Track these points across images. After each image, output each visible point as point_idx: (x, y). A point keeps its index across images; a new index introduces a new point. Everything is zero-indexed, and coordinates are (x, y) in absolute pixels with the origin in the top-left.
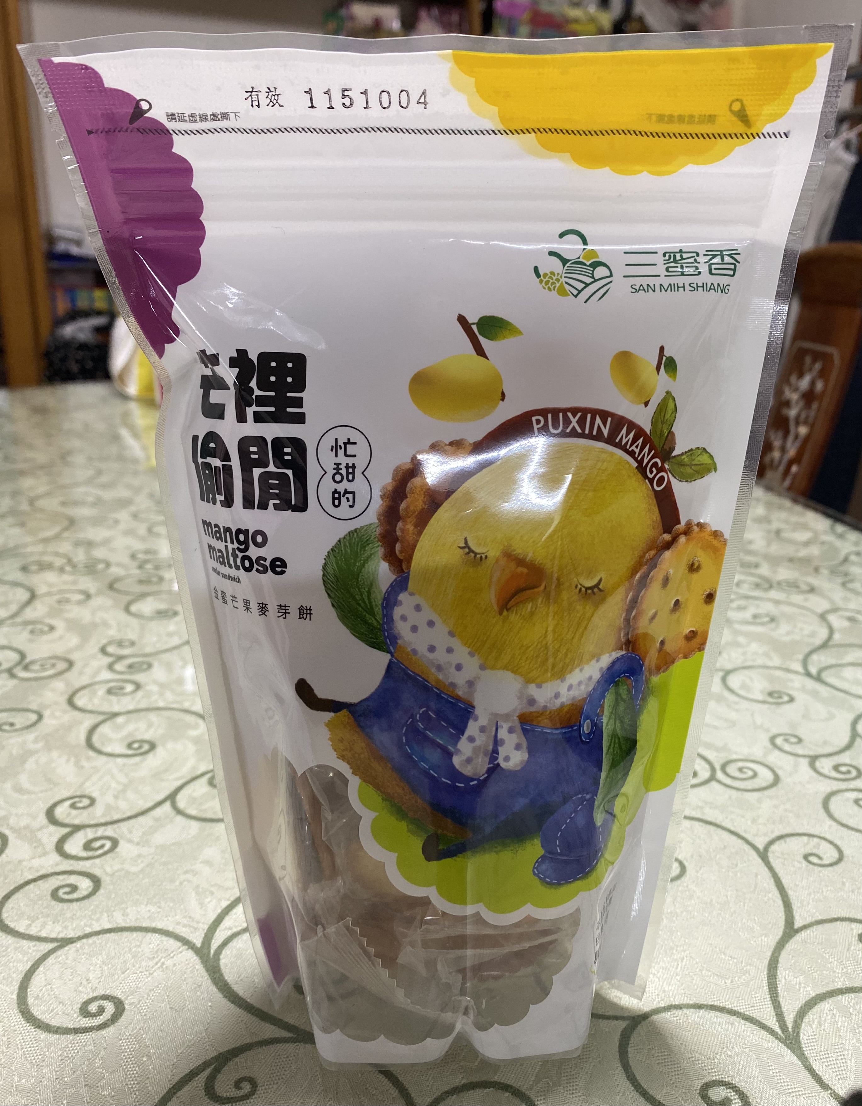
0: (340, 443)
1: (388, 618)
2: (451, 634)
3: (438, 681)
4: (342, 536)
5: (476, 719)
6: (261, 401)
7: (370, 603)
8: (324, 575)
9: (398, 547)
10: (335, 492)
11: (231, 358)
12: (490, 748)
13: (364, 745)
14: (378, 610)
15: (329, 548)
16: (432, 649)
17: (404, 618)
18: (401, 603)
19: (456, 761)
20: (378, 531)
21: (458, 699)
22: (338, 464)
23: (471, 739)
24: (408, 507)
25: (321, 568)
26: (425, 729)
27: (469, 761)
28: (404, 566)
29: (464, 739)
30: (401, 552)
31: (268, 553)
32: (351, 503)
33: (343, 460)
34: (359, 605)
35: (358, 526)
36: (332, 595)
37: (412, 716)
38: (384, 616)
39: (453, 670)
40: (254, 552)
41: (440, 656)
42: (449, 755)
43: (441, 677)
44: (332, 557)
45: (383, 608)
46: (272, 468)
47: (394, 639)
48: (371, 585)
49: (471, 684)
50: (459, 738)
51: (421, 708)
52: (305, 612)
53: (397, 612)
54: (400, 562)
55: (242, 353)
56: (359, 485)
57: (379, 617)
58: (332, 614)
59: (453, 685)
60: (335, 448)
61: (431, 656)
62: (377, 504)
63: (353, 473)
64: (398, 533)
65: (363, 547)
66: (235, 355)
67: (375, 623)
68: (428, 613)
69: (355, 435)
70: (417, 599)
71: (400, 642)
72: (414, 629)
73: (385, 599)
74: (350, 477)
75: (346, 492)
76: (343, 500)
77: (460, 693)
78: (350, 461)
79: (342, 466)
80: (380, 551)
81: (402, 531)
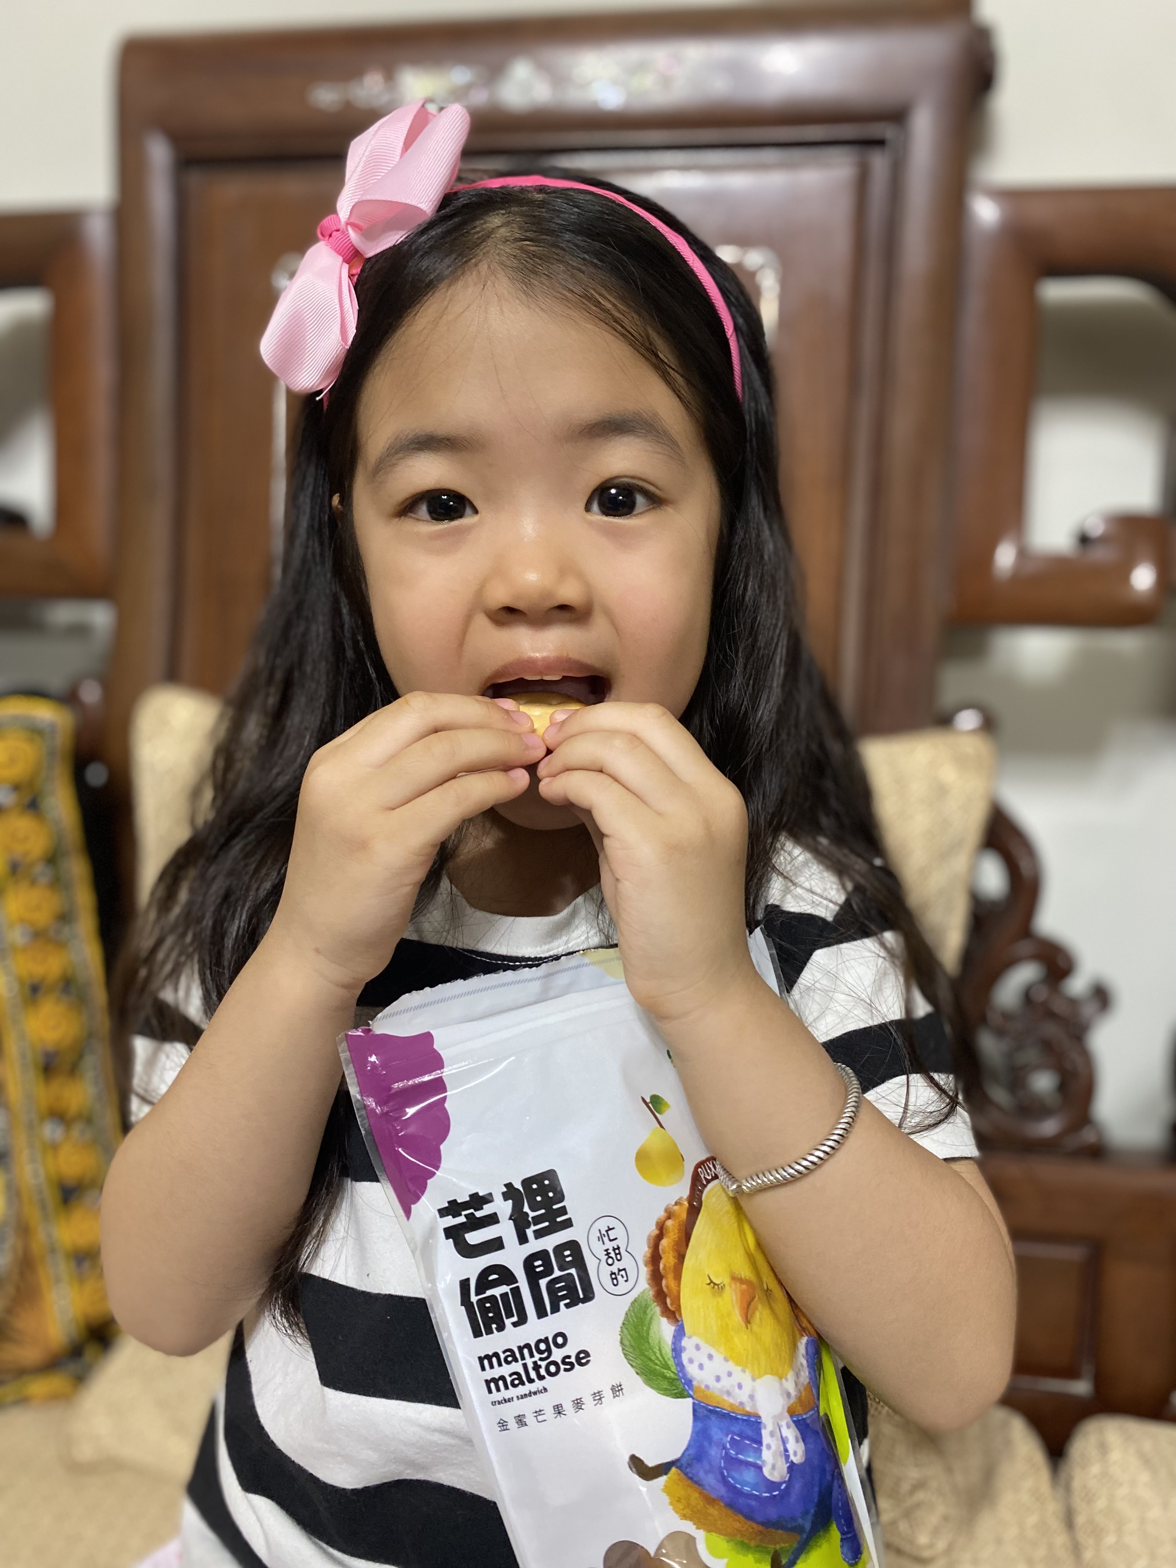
0: (603, 1232)
1: (680, 1365)
2: (726, 1360)
3: (731, 1405)
4: (627, 1309)
5: (765, 1428)
6: (537, 1220)
7: (664, 1358)
8: (623, 1349)
9: (668, 1301)
10: (612, 1273)
11: (503, 1194)
12: (782, 1448)
13: (697, 1495)
14: (671, 1363)
15: (620, 1324)
16: (718, 1379)
17: (691, 1361)
18: (685, 1349)
19: (766, 1471)
20: (651, 1293)
21: (749, 1415)
22: (606, 1250)
23: (769, 1447)
24: (665, 1266)
25: (619, 1344)
26: (737, 1454)
27: (773, 1467)
28: (677, 1316)
29: (764, 1448)
30: (672, 1304)
31: (571, 1350)
32: (625, 1279)
33: (610, 1245)
34: (656, 1364)
35: (636, 1296)
36: (634, 1364)
37: (724, 1448)
38: (677, 1365)
39: (737, 1390)
40: (557, 1355)
41: (726, 1383)
42: (759, 1468)
43: (731, 1401)
44: (625, 1330)
45: (674, 1358)
46: (557, 1273)
47: (689, 1382)
48: (660, 1342)
49: (752, 1397)
50: (761, 1451)
51: (727, 1436)
52: (617, 1390)
53: (685, 1357)
54: (674, 1313)
55: (509, 1186)
56: (626, 1262)
57: (673, 1368)
58: (639, 1380)
59: (741, 1403)
60: (601, 1238)
61: (719, 1385)
62: (645, 1272)
63: (619, 1253)
64: (665, 1289)
65: (645, 1313)
66: (505, 1190)
67: (672, 1375)
68: (706, 1349)
69: (612, 1223)
70: (695, 1340)
71: (695, 1383)
72: (701, 1367)
73: (674, 1350)
74: (619, 1257)
75: (620, 1270)
76: (619, 1277)
77: (748, 1409)
78: (614, 1244)
79: (611, 1251)
80: (657, 1309)
81: (667, 1287)
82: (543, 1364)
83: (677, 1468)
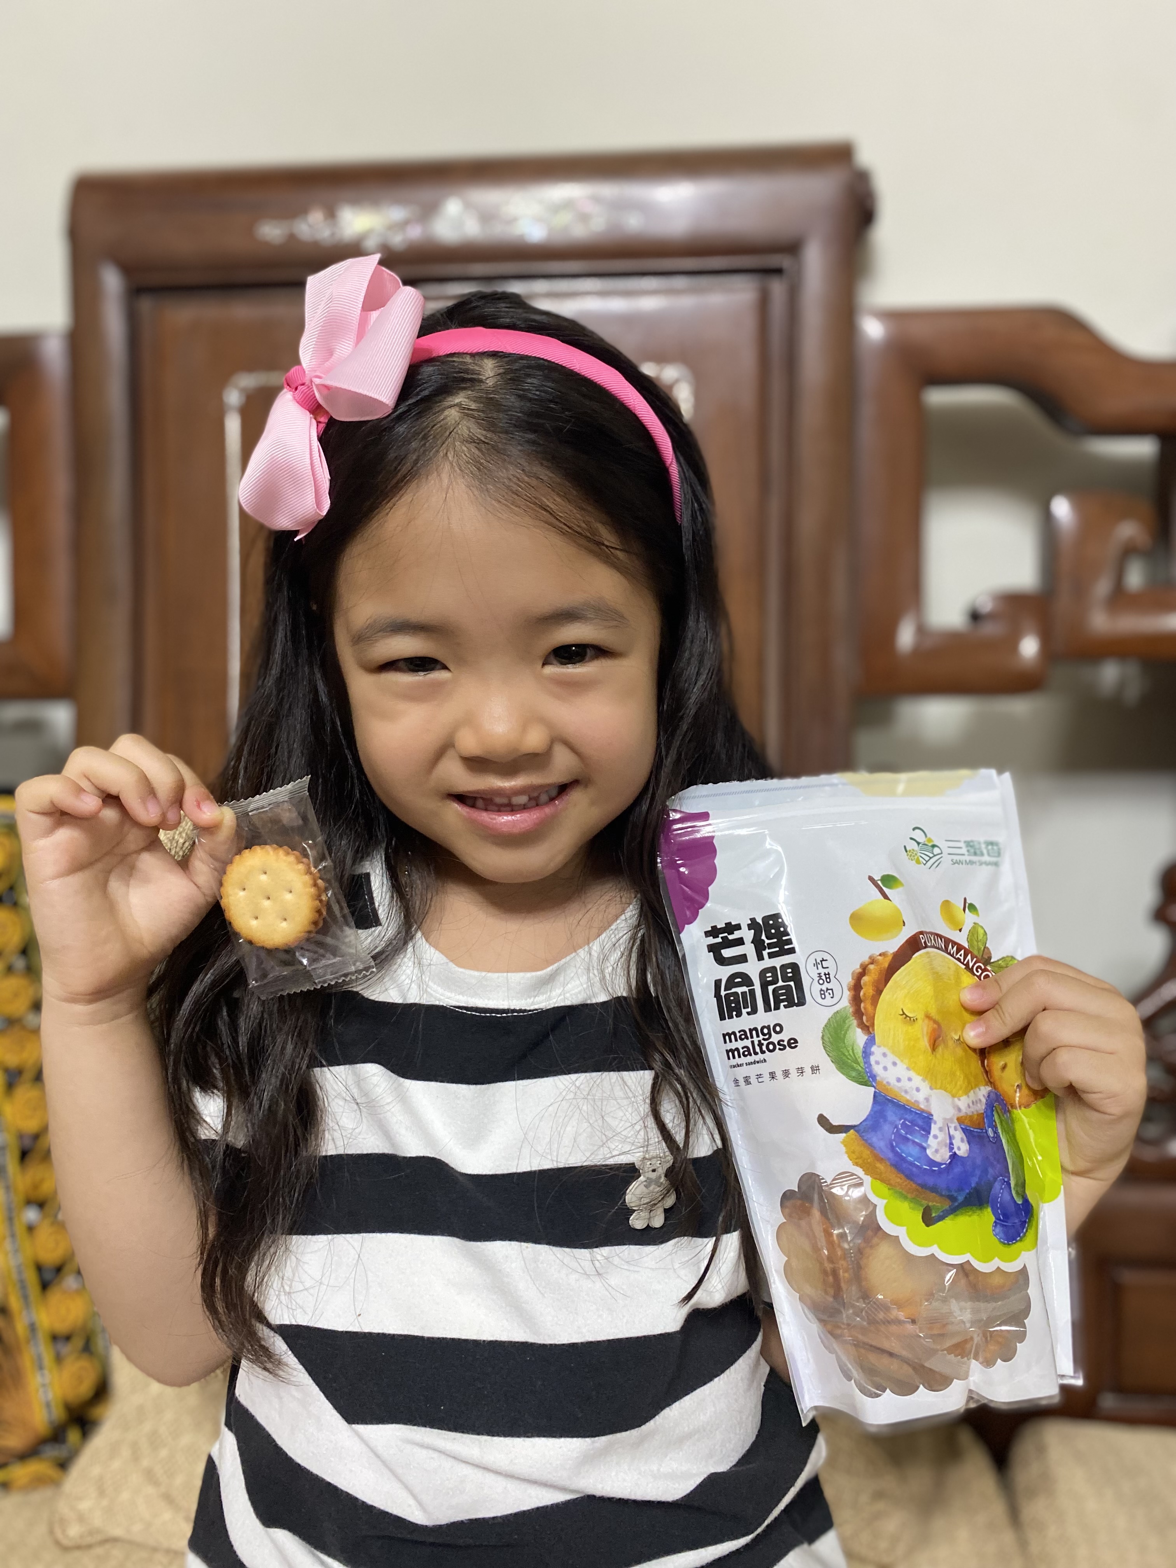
0: (818, 961)
1: (867, 1062)
2: (908, 1069)
3: (908, 1101)
4: (830, 1016)
5: (935, 1123)
6: (770, 946)
7: (855, 1056)
8: (823, 1043)
9: (864, 1018)
10: (821, 990)
11: (748, 925)
12: (948, 1141)
13: (869, 1152)
14: (861, 1060)
15: (823, 1026)
16: (899, 1080)
17: (877, 1063)
18: (873, 1053)
19: (929, 1152)
20: (851, 1010)
21: (923, 1111)
22: (819, 974)
23: (935, 1137)
24: (865, 994)
25: (820, 1039)
26: (906, 1133)
27: (937, 1151)
28: (871, 1030)
29: (931, 1137)
30: (867, 1021)
31: (785, 1036)
32: (832, 995)
33: (822, 971)
34: (848, 1059)
35: (838, 1009)
36: (831, 1055)
37: (896, 1127)
38: (865, 1063)
39: (915, 1092)
40: (775, 1038)
41: (905, 1084)
42: (924, 1149)
43: (908, 1097)
44: (826, 1031)
45: (864, 1058)
46: (781, 983)
47: (873, 1077)
48: (853, 1044)
49: (927, 1100)
50: (928, 1137)
51: (900, 1120)
52: (815, 1069)
53: (873, 1059)
54: (868, 1027)
55: (753, 920)
56: (833, 985)
57: (862, 1064)
58: (833, 1066)
59: (916, 1101)
60: (816, 964)
61: (899, 1085)
62: (847, 994)
63: (829, 978)
64: (863, 1010)
65: (844, 1021)
66: (750, 922)
67: (860, 1069)
68: (891, 1057)
69: (826, 956)
70: (884, 1050)
71: (878, 1078)
72: (885, 1069)
73: (864, 1052)
74: (828, 980)
75: (827, 989)
76: (827, 994)
77: (922, 1107)
78: (826, 971)
79: (822, 974)
80: (855, 1022)
81: (865, 1009)
82: (765, 1043)
83: (855, 1131)
